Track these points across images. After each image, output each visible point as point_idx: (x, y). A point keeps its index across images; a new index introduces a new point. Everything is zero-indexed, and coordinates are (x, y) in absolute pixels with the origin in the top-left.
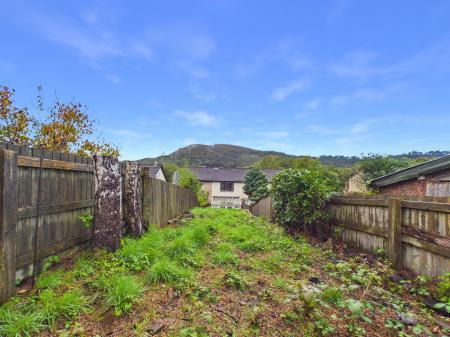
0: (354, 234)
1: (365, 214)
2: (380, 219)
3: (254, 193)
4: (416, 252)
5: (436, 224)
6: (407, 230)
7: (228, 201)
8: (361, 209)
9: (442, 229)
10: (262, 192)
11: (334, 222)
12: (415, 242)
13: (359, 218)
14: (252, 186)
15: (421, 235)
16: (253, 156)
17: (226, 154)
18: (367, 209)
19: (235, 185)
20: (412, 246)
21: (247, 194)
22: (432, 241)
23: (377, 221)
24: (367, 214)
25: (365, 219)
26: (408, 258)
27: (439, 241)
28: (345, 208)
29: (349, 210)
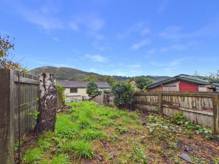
0: (145, 106)
1: (149, 98)
2: (154, 100)
3: (92, 93)
4: (166, 109)
5: (172, 99)
6: (164, 102)
7: (75, 98)
8: (147, 97)
9: (174, 101)
10: (96, 92)
11: (137, 102)
12: (166, 106)
13: (146, 100)
14: (91, 89)
15: (168, 103)
16: (83, 75)
17: (67, 73)
18: (149, 97)
19: (78, 89)
20: (165, 107)
21: (88, 93)
22: (171, 105)
23: (153, 100)
24: (149, 99)
25: (149, 100)
26: (164, 111)
27: (173, 104)
28: (141, 97)
29: (143, 97)
